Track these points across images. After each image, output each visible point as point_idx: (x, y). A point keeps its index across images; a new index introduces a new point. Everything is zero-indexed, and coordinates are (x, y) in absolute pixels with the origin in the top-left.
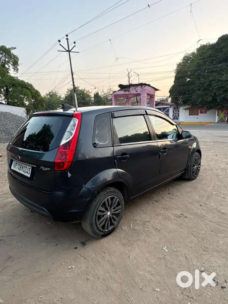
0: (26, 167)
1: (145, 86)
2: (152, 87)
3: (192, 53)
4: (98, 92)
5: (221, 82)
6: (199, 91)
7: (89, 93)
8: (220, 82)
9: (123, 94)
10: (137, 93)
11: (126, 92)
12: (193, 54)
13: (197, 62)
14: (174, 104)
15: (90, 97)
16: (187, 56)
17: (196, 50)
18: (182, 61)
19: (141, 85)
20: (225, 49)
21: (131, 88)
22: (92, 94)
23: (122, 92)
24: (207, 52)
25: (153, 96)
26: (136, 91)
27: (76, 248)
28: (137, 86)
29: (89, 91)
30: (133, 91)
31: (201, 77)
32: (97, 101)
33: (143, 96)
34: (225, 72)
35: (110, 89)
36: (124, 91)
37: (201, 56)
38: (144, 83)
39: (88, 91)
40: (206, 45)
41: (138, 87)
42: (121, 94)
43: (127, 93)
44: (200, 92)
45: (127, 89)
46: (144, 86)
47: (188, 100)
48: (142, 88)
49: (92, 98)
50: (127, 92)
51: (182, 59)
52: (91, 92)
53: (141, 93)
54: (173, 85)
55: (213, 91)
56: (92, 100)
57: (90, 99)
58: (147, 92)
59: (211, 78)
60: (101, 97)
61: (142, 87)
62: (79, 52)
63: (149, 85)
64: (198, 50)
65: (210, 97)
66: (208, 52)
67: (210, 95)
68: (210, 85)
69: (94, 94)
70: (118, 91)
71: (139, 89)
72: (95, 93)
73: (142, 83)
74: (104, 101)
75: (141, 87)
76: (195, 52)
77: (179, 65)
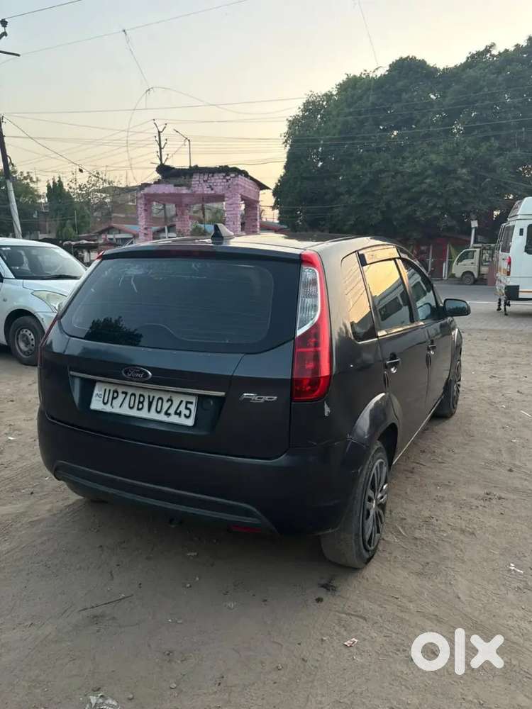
0: (170, 400)
1: (236, 176)
2: (252, 178)
3: (326, 95)
4: (59, 181)
5: (403, 176)
6: (351, 195)
7: (28, 181)
8: (399, 175)
9: (171, 195)
10: (213, 192)
11: (179, 188)
12: (328, 96)
13: (341, 119)
14: (286, 227)
15: (32, 193)
16: (313, 102)
17: (334, 87)
18: (301, 114)
19: (225, 170)
20: (406, 93)
21: (196, 178)
22: (39, 184)
23: (169, 189)
24: (365, 97)
25: (253, 204)
26: (210, 186)
27: (319, 600)
28: (213, 173)
29: (32, 175)
30: (200, 186)
31: (355, 160)
32: (58, 209)
33: (230, 202)
34: (409, 152)
35: (98, 173)
36: (175, 186)
37: (349, 106)
38: (230, 166)
39: (26, 175)
40: (360, 78)
41: (216, 176)
42: (167, 192)
43: (184, 190)
44: (353, 199)
45: (181, 180)
46: (233, 175)
47: (324, 219)
48: (227, 181)
49: (40, 197)
50: (184, 188)
51: (302, 107)
52: (35, 180)
53: (226, 195)
54: (282, 174)
55: (384, 197)
56: (41, 203)
57: (34, 201)
58: (241, 191)
59: (377, 165)
60: (71, 196)
61: (228, 178)
62: (18, 55)
63: (245, 174)
64: (343, 87)
65: (377, 214)
66: (368, 98)
67: (378, 209)
68: (376, 182)
69: (49, 187)
70: (155, 183)
71: (219, 183)
72: (51, 184)
73: (226, 166)
74: (82, 208)
75: (224, 177)
76: (334, 93)
77: (293, 123)
